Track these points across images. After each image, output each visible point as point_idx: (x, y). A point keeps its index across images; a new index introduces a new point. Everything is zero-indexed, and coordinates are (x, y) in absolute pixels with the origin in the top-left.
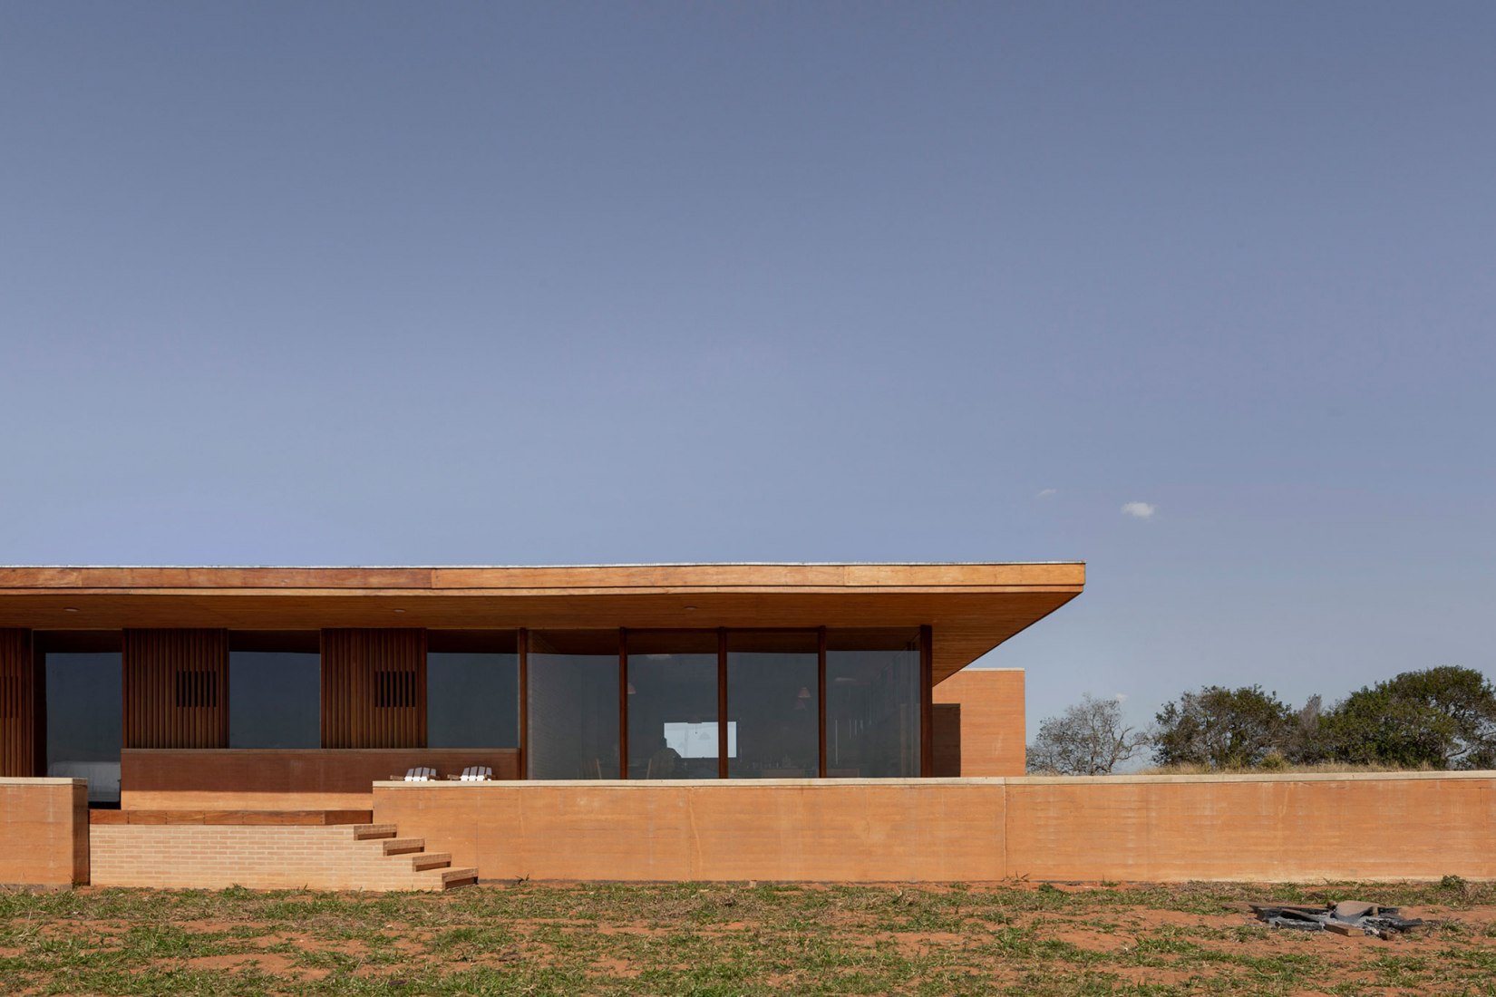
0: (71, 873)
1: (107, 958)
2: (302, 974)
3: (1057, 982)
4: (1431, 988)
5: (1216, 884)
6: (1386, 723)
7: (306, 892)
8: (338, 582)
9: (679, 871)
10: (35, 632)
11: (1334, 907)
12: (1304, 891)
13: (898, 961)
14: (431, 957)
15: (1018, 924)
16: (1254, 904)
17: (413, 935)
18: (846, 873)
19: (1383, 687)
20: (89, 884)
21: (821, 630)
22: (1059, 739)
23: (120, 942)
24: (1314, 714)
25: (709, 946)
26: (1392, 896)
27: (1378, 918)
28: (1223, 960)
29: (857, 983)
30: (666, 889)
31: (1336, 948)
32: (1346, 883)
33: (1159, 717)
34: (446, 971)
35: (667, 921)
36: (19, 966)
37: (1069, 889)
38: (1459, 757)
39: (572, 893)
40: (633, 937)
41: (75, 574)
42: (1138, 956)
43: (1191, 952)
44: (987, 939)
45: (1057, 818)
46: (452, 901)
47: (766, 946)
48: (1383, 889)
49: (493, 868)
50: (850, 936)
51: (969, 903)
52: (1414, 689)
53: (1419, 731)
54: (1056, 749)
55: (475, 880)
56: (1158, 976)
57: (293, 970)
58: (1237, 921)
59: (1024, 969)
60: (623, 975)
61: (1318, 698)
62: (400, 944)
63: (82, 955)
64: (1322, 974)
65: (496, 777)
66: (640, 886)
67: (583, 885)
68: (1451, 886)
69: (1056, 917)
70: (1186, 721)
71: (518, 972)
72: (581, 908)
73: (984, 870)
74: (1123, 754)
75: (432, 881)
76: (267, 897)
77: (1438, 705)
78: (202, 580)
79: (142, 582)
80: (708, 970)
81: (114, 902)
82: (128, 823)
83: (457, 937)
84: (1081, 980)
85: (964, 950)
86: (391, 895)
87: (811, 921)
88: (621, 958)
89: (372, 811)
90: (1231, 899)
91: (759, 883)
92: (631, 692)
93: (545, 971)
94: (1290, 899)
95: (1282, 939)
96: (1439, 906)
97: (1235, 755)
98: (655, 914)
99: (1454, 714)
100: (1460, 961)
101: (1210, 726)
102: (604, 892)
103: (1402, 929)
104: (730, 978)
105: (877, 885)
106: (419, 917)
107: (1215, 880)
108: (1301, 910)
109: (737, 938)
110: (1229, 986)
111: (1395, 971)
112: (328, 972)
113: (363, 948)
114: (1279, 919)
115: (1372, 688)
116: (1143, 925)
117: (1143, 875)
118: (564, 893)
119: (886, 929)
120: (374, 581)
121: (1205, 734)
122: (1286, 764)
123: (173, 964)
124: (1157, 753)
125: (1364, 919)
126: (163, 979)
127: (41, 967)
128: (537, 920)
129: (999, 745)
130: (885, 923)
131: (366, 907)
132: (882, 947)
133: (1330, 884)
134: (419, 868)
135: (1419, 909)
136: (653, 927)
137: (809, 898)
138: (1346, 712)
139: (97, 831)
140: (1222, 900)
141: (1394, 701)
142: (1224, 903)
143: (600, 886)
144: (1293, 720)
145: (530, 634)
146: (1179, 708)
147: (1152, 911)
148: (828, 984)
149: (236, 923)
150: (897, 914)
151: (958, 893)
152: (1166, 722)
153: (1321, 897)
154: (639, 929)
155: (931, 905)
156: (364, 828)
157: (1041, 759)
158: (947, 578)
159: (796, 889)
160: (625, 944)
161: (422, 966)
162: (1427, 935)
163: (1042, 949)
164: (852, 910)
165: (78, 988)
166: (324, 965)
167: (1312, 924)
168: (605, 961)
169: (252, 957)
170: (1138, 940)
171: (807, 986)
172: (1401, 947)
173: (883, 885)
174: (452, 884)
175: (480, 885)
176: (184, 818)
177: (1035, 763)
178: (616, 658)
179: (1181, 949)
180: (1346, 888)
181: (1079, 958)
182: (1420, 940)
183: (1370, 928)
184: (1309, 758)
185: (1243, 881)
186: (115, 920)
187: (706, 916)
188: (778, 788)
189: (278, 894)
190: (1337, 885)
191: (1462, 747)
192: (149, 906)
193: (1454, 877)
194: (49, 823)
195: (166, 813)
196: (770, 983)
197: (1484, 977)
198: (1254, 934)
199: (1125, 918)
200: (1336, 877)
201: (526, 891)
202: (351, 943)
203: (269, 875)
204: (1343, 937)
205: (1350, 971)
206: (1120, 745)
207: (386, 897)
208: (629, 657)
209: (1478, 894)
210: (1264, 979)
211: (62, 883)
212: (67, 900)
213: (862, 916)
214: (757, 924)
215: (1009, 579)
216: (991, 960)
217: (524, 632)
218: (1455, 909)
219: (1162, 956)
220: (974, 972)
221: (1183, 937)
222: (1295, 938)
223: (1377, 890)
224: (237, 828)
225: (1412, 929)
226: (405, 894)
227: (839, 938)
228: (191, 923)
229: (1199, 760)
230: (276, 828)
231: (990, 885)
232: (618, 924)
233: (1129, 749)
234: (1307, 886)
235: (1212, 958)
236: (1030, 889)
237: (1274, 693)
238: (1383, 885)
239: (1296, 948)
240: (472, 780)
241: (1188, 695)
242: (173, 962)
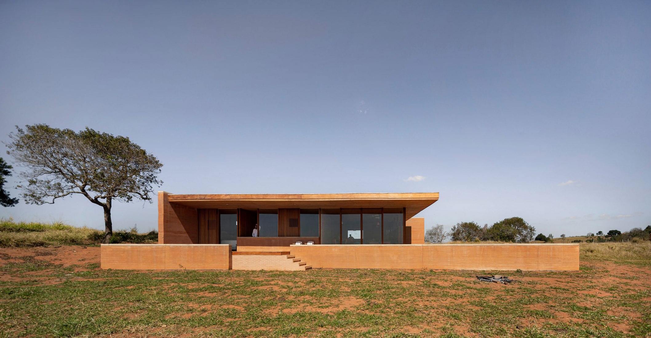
0: (228, 267)
1: (241, 287)
2: (282, 290)
3: (437, 293)
4: (517, 296)
5: (467, 270)
6: (502, 231)
7: (277, 271)
8: (282, 198)
9: (354, 267)
10: (219, 209)
11: (494, 276)
12: (487, 272)
13: (403, 288)
14: (307, 286)
15: (427, 279)
16: (477, 275)
17: (302, 281)
18: (388, 267)
19: (501, 222)
20: (232, 269)
21: (382, 209)
22: (430, 234)
23: (243, 283)
24: (486, 229)
25: (363, 284)
26: (506, 274)
27: (504, 279)
28: (471, 289)
29: (395, 293)
30: (352, 271)
31: (495, 286)
32: (495, 271)
33: (452, 229)
34: (311, 289)
35: (353, 278)
36: (224, 289)
37: (436, 271)
38: (518, 240)
39: (332, 271)
40: (347, 282)
41: (228, 196)
42: (453, 287)
43: (464, 287)
44: (421, 283)
45: (433, 254)
46: (308, 273)
47: (375, 284)
48: (504, 272)
49: (315, 265)
50: (392, 282)
51: (415, 274)
52: (508, 222)
53: (509, 233)
54: (430, 237)
55: (311, 268)
56: (458, 292)
57: (280, 289)
58: (473, 279)
59: (429, 290)
60: (347, 291)
61: (487, 225)
62: (300, 283)
63: (236, 286)
64: (493, 292)
65: (314, 244)
66: (346, 270)
67: (334, 269)
68: (519, 272)
69: (434, 278)
70: (458, 230)
71: (325, 290)
72: (335, 275)
73: (418, 267)
74: (444, 238)
75: (303, 268)
76: (269, 272)
77: (513, 227)
78: (254, 197)
79: (242, 198)
80: (365, 290)
81: (239, 273)
82: (240, 255)
83: (311, 282)
84: (442, 293)
85: (416, 286)
86: (295, 272)
87: (383, 278)
88: (346, 287)
89: (290, 252)
90: (471, 274)
91: (370, 269)
92: (342, 223)
93: (331, 290)
94: (484, 274)
95: (483, 284)
96: (516, 277)
97: (469, 238)
98: (350, 276)
99: (517, 229)
100: (522, 290)
101: (463, 231)
102: (338, 271)
103: (509, 282)
104: (369, 291)
105: (395, 270)
106: (302, 277)
107: (467, 269)
108: (487, 277)
109: (369, 282)
110: (473, 295)
111: (508, 292)
112: (287, 290)
113: (292, 284)
114: (482, 279)
115: (499, 222)
116: (453, 280)
117: (451, 268)
118: (330, 271)
119: (399, 280)
120: (290, 197)
121: (462, 233)
122: (480, 241)
123: (255, 288)
124: (452, 238)
125: (501, 279)
126: (254, 292)
127: (228, 289)
128: (326, 278)
129: (419, 236)
130: (399, 279)
131: (291, 275)
132: (399, 284)
133: (492, 271)
134: (300, 265)
135: (512, 277)
136: (351, 279)
137: (382, 273)
138: (493, 228)
139: (234, 257)
140: (469, 274)
141: (503, 225)
142: (470, 275)
143: (338, 269)
144: (481, 230)
145: (321, 210)
146: (456, 227)
147: (455, 277)
148: (390, 293)
149: (265, 278)
150: (401, 277)
151: (413, 272)
152: (453, 230)
153: (490, 274)
154: (347, 280)
155: (408, 275)
156: (289, 256)
157: (426, 239)
158: (409, 197)
159: (378, 271)
160: (346, 284)
161: (305, 288)
162: (515, 284)
163: (433, 285)
164: (391, 276)
165: (237, 294)
166: (286, 288)
167: (489, 280)
168: (343, 287)
169: (271, 286)
170: (453, 284)
171: (385, 294)
172: (509, 286)
173: (396, 270)
174: (307, 269)
175: (312, 269)
176: (252, 253)
177: (427, 241)
178: (339, 215)
179: (462, 286)
180: (496, 272)
181: (440, 288)
182: (513, 285)
183: (502, 282)
184: (485, 239)
185: (473, 270)
186: (240, 278)
187: (361, 277)
188: (374, 246)
189: (271, 271)
190: (494, 271)
191: (518, 237)
192: (246, 274)
193: (519, 269)
194: (224, 255)
195: (248, 252)
196: (377, 293)
197: (528, 294)
198: (477, 283)
199: (449, 278)
200: (493, 269)
201: (322, 271)
202: (289, 283)
203: (269, 267)
204: (496, 284)
205: (499, 292)
206: (443, 236)
207: (294, 272)
208: (342, 215)
209: (525, 274)
210: (480, 293)
211: (226, 269)
212: (229, 273)
213: (394, 277)
214: (372, 279)
215: (423, 197)
216: (422, 288)
217: (320, 209)
218: (520, 277)
219: (458, 287)
220: (419, 291)
221: (462, 283)
222: (486, 284)
223: (503, 272)
224: (263, 256)
225: (511, 282)
226: (298, 271)
227: (390, 282)
228: (255, 278)
229: (461, 240)
230: (271, 256)
231: (419, 270)
232: (343, 279)
233: (445, 237)
234: (487, 271)
235: (469, 288)
236: (428, 271)
237: (477, 223)
238: (504, 271)
239: (486, 286)
240: (310, 244)
241: (458, 224)
242: (255, 287)
